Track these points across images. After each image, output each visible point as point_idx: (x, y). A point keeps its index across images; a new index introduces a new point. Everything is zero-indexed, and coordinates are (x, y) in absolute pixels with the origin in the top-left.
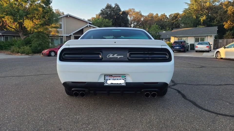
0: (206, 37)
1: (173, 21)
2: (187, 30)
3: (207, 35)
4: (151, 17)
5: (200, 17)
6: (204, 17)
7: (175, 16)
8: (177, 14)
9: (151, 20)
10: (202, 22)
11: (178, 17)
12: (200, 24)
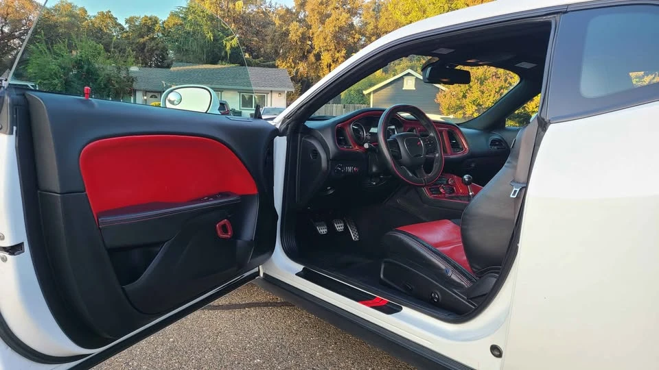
0: (269, 95)
1: (142, 40)
2: (214, 69)
3: (271, 89)
4: (67, 15)
5: (222, 38)
6: (233, 39)
7: (145, 24)
8: (150, 19)
9: (70, 26)
10: (229, 52)
11: (157, 27)
12: (224, 59)
